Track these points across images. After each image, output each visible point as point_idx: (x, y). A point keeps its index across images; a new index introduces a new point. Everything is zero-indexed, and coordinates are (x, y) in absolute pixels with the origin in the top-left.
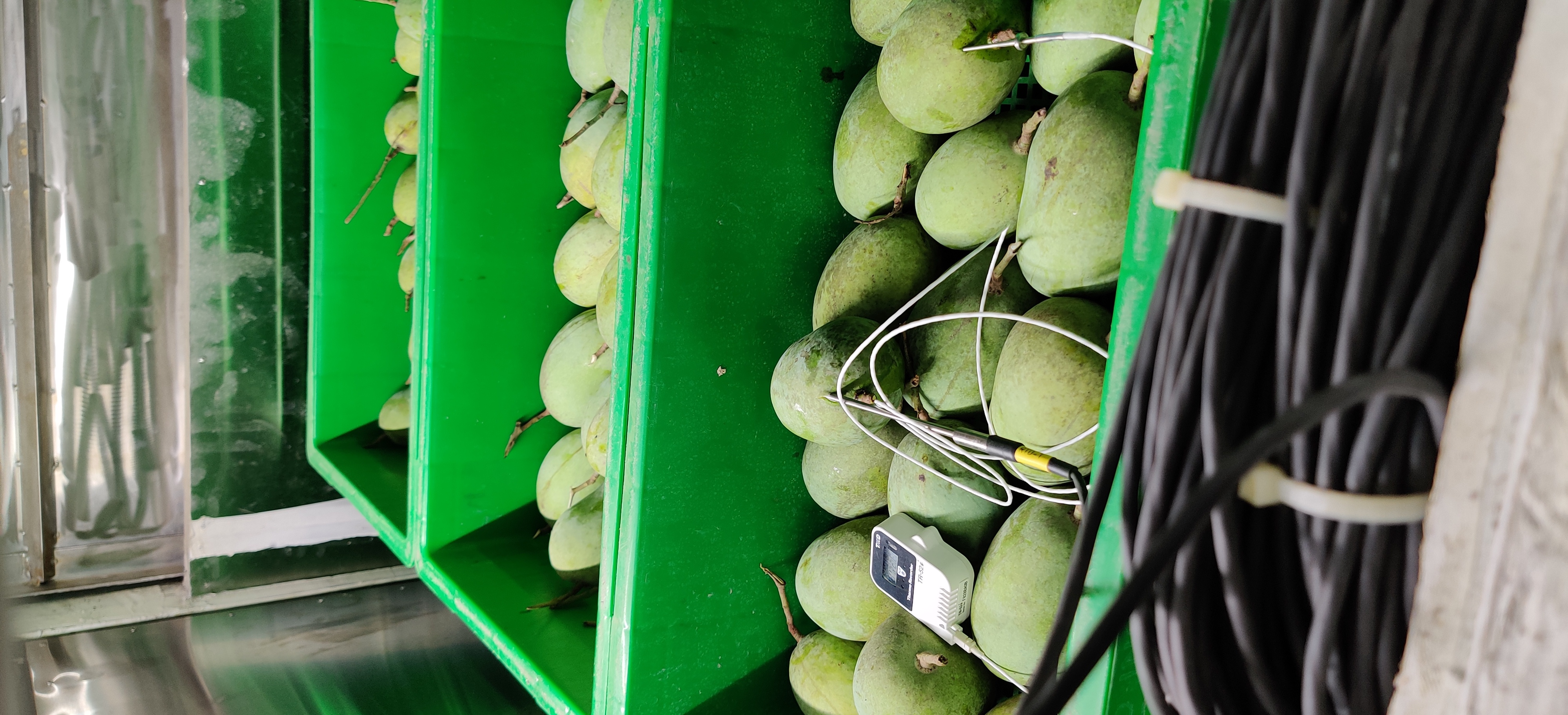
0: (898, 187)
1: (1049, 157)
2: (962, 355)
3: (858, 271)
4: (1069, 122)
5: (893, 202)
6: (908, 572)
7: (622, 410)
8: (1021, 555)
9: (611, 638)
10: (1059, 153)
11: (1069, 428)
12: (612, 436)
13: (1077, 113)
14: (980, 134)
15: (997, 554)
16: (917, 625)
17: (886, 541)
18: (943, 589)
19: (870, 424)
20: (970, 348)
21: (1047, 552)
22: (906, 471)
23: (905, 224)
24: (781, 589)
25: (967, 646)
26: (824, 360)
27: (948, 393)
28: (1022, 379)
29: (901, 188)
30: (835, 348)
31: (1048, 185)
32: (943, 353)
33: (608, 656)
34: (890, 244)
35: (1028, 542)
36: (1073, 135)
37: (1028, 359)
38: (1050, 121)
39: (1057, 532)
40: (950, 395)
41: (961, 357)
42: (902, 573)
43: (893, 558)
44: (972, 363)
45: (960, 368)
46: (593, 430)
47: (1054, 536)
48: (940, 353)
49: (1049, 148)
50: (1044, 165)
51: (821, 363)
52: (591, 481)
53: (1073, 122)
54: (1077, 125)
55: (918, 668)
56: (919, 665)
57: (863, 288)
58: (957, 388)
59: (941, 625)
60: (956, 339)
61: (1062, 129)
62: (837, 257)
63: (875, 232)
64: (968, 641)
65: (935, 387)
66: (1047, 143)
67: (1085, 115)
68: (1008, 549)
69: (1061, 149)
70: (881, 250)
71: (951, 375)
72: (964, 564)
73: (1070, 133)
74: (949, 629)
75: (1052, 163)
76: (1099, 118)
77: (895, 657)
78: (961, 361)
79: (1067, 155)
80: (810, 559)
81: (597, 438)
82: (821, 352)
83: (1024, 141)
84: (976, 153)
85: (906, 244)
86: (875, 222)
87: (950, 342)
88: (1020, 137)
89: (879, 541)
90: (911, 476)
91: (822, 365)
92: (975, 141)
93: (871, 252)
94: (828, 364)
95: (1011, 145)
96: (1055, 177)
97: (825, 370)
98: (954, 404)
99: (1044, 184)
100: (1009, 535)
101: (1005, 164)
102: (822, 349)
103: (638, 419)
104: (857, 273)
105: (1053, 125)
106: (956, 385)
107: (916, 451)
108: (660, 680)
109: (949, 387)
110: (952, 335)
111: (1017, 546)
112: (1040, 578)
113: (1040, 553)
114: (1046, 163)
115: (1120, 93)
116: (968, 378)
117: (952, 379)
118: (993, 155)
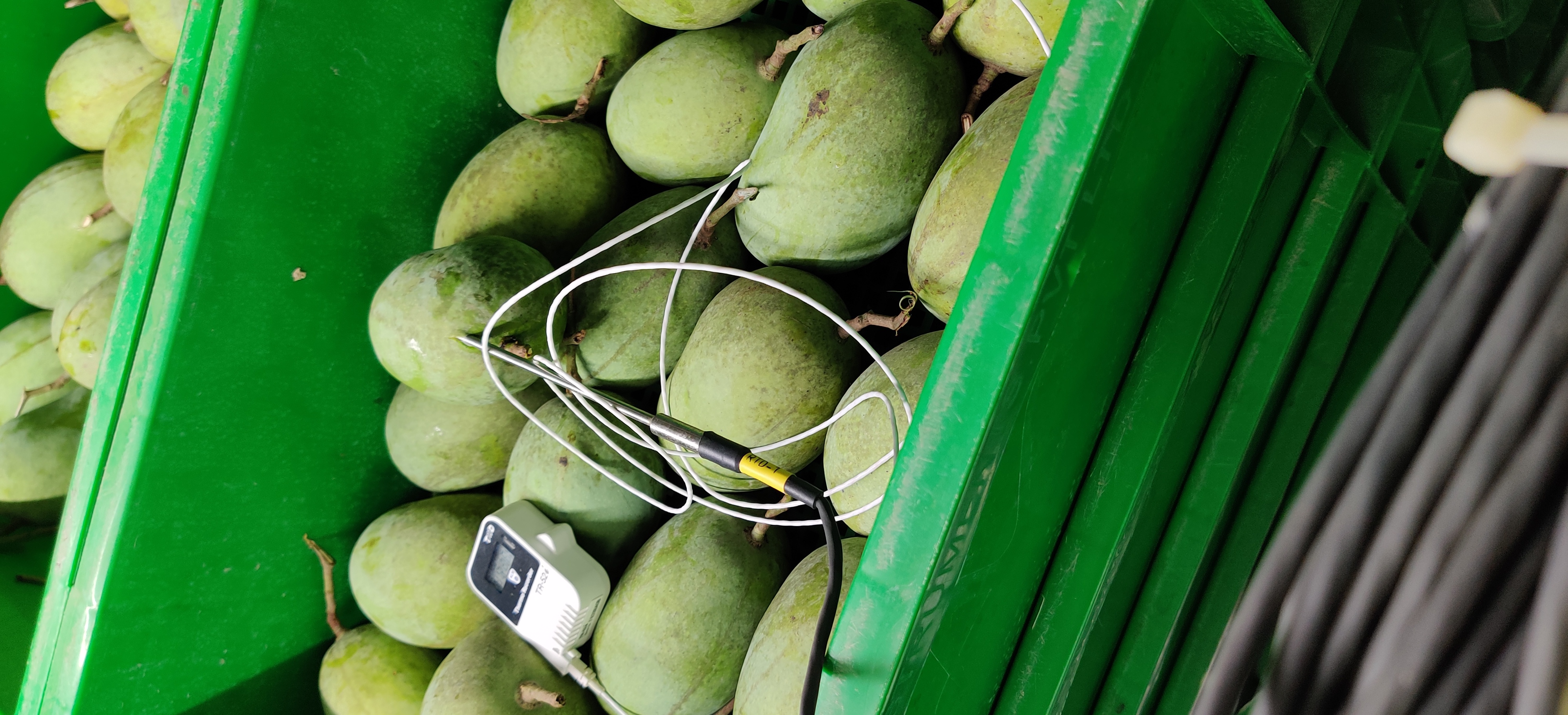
0: (587, 84)
1: (819, 88)
2: (645, 315)
3: (517, 180)
4: (853, 49)
5: (575, 102)
6: (523, 579)
7: (138, 301)
8: (680, 576)
9: (64, 617)
10: (834, 86)
11: (773, 430)
12: (114, 337)
13: (865, 41)
14: (718, 41)
15: (647, 570)
16: (521, 645)
17: (500, 535)
18: (569, 606)
19: (512, 383)
20: (657, 308)
21: (714, 576)
22: (543, 449)
23: (589, 133)
24: (327, 570)
25: (583, 679)
26: (465, 288)
27: (614, 359)
28: (729, 361)
29: (591, 87)
30: (483, 275)
31: (810, 123)
32: (621, 308)
33: (54, 641)
34: (566, 154)
35: (692, 560)
36: (856, 66)
37: (742, 337)
38: (826, 43)
39: (730, 553)
40: (615, 362)
41: (643, 317)
42: (514, 577)
43: (505, 557)
44: (654, 327)
45: (638, 330)
46: (74, 318)
47: (726, 557)
48: (618, 307)
49: (821, 77)
50: (810, 97)
51: (461, 292)
52: (57, 385)
53: (859, 51)
54: (864, 56)
55: (519, 702)
56: (520, 698)
57: (520, 203)
58: (627, 355)
59: (556, 650)
60: (642, 293)
61: (842, 56)
62: (489, 156)
63: (548, 135)
64: (586, 672)
65: (599, 349)
66: (820, 69)
67: (875, 46)
68: (664, 567)
69: (838, 81)
70: (553, 160)
71: (625, 337)
72: (600, 576)
73: (853, 63)
74: (564, 655)
75: (822, 96)
76: (893, 53)
77: (490, 685)
78: (641, 322)
79: (843, 90)
80: (379, 538)
81: (80, 331)
82: (462, 276)
83: (774, 63)
84: (710, 62)
85: (586, 159)
86: (549, 121)
87: (633, 296)
88: (768, 56)
89: (492, 535)
90: (548, 457)
91: (461, 295)
92: (711, 47)
93: (539, 159)
94: (470, 295)
95: (756, 64)
96: (823, 115)
97: (465, 302)
98: (617, 374)
99: (805, 120)
100: (667, 549)
101: (744, 85)
102: (463, 273)
103: (162, 319)
104: (514, 182)
105: (831, 49)
106: (628, 351)
107: (561, 426)
108: (132, 678)
109: (618, 352)
110: (638, 288)
111: (677, 564)
112: (700, 608)
113: (705, 577)
114: (813, 95)
115: (919, 29)
116: (645, 345)
117: (624, 342)
118: (733, 71)
